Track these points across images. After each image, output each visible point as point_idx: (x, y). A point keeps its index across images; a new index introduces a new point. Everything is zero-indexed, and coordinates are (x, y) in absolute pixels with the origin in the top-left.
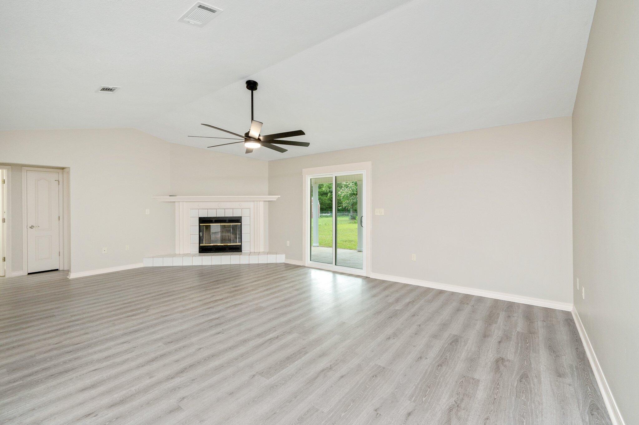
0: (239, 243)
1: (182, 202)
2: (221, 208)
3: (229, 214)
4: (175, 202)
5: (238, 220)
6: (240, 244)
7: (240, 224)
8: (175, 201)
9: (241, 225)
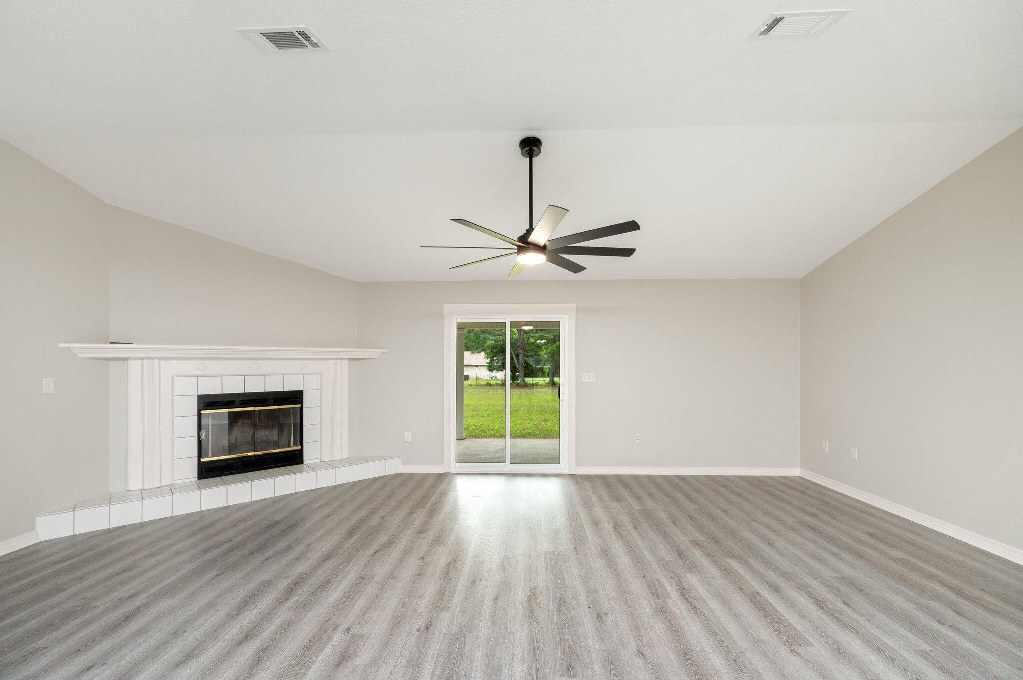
0: (295, 444)
1: (149, 359)
2: (258, 373)
3: (275, 386)
4: (126, 359)
5: (296, 397)
6: (299, 448)
7: (299, 406)
8: (126, 356)
9: (301, 408)
